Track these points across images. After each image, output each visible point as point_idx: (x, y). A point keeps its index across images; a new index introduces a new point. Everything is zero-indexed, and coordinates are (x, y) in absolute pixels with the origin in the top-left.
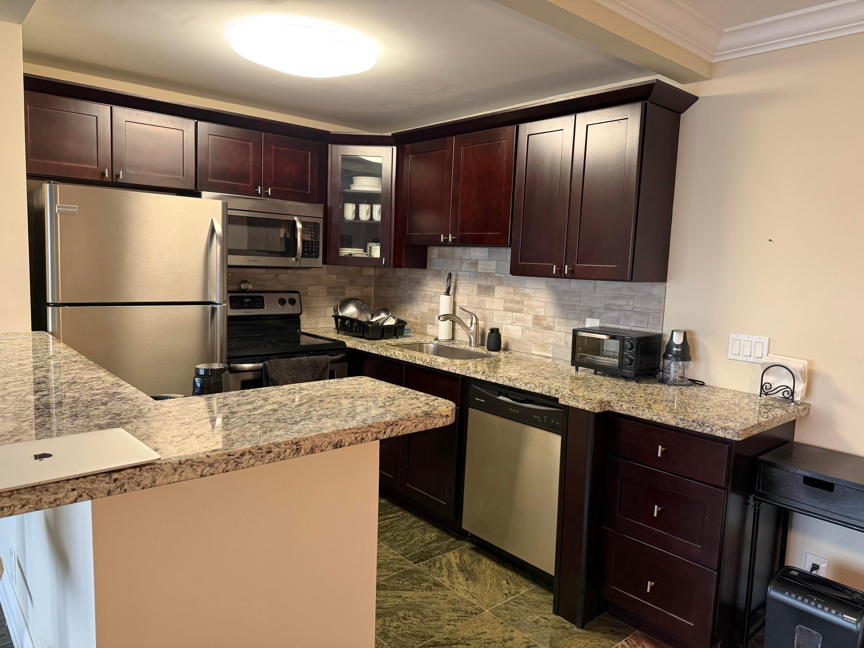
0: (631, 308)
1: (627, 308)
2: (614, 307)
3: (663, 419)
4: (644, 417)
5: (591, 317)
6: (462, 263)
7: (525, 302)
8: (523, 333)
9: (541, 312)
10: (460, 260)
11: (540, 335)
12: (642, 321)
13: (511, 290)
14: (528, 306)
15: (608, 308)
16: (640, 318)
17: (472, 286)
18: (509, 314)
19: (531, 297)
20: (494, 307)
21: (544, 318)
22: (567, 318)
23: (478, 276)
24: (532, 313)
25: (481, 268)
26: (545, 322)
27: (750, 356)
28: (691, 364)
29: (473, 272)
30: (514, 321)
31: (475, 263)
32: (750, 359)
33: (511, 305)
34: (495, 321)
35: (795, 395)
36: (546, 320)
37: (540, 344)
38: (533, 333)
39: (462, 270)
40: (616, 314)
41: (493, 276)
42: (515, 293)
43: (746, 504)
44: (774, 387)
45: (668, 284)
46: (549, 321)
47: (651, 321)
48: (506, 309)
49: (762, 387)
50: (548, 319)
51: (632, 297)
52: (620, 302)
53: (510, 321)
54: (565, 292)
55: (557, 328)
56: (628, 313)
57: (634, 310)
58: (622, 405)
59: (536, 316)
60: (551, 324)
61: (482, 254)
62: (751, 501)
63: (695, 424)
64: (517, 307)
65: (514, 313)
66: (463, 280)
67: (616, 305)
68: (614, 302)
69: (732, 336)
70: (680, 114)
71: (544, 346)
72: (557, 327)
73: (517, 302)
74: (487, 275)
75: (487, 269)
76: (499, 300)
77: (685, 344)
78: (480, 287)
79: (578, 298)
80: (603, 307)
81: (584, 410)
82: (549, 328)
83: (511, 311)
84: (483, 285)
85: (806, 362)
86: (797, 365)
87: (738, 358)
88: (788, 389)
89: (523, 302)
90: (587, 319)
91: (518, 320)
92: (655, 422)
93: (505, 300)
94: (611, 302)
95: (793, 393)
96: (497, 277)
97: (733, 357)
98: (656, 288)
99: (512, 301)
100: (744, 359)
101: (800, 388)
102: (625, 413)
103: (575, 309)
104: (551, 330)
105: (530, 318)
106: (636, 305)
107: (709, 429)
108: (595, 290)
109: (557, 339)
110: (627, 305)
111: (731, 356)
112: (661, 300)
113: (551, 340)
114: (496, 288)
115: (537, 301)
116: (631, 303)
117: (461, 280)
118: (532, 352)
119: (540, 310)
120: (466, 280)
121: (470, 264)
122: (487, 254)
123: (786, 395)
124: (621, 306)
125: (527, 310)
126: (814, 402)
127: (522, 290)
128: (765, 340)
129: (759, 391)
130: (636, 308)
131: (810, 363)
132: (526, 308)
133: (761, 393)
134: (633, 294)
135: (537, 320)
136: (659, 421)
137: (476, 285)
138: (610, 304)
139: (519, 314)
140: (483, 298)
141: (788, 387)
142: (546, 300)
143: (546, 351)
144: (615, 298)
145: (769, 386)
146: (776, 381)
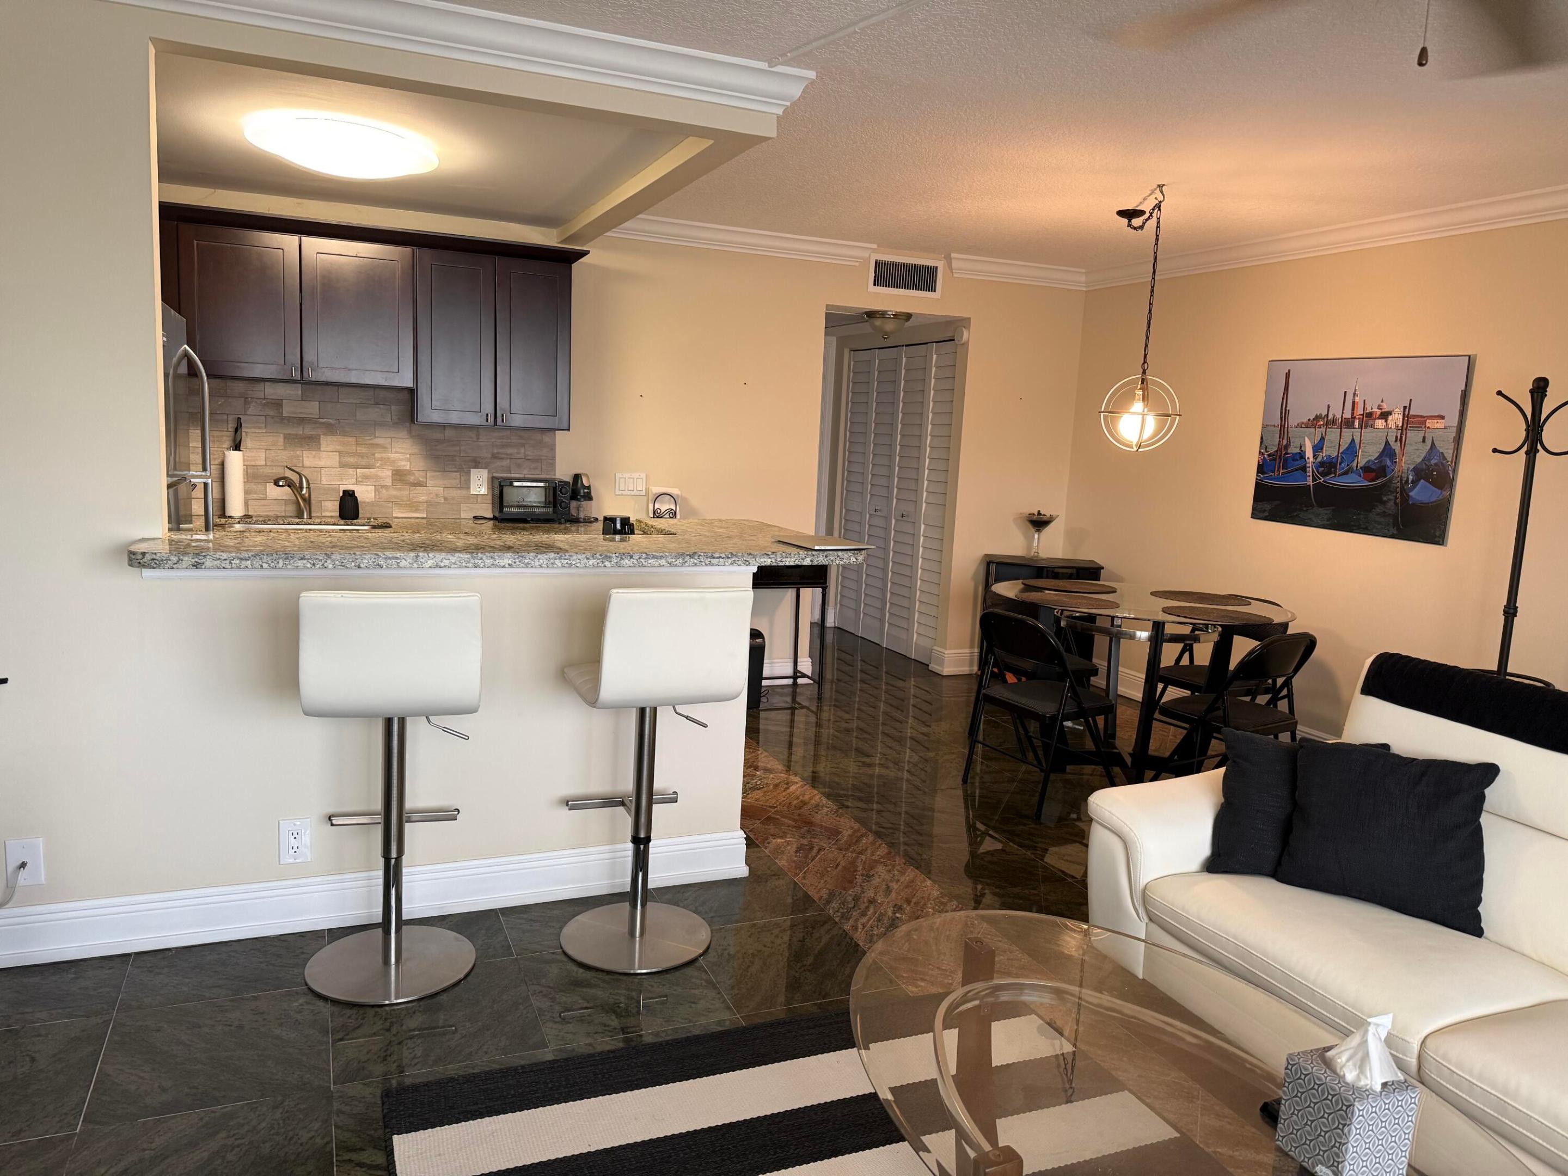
0: (522, 456)
1: (518, 456)
2: (503, 456)
5: (476, 467)
6: (247, 402)
7: (376, 455)
8: (377, 493)
9: (405, 465)
10: (243, 399)
11: (406, 493)
12: (535, 468)
13: (352, 440)
14: (381, 459)
15: (495, 457)
16: (533, 465)
17: (273, 436)
18: (351, 471)
19: (386, 448)
20: (322, 463)
21: (410, 472)
22: (444, 471)
23: (286, 421)
24: (390, 468)
25: (287, 410)
26: (412, 478)
27: (633, 491)
28: (594, 503)
29: (273, 417)
30: (360, 479)
31: (278, 404)
32: (633, 493)
33: (352, 460)
34: (324, 482)
35: (677, 514)
36: (414, 475)
37: (406, 504)
38: (394, 492)
39: (249, 413)
40: (506, 463)
41: (316, 423)
42: (358, 444)
44: (662, 511)
46: (419, 476)
48: (343, 465)
49: (654, 513)
50: (417, 474)
51: (523, 445)
52: (509, 451)
53: (354, 481)
54: (438, 441)
55: (430, 483)
56: (519, 461)
57: (527, 458)
59: (397, 471)
60: (421, 479)
61: (288, 392)
64: (363, 462)
65: (358, 470)
66: (254, 427)
67: (507, 454)
68: (505, 451)
69: (618, 475)
71: (413, 506)
72: (432, 482)
73: (362, 456)
74: (302, 421)
75: (301, 413)
76: (331, 453)
78: (287, 437)
79: (458, 448)
80: (490, 456)
82: (419, 484)
83: (354, 468)
84: (296, 435)
85: (680, 490)
86: (675, 491)
87: (624, 493)
89: (374, 454)
90: (472, 470)
91: (366, 477)
93: (340, 453)
94: (500, 451)
95: (675, 513)
96: (323, 423)
97: (620, 493)
98: (546, 436)
99: (355, 454)
100: (629, 493)
103: (454, 460)
104: (421, 486)
105: (386, 474)
108: (478, 438)
109: (432, 496)
110: (518, 453)
111: (617, 492)
112: (552, 448)
113: (423, 498)
114: (321, 439)
115: (397, 452)
116: (522, 450)
117: (247, 428)
118: (395, 515)
119: (403, 463)
120: (259, 428)
121: (265, 405)
122: (300, 392)
123: (671, 515)
124: (511, 454)
125: (382, 465)
127: (370, 440)
128: (643, 476)
129: (651, 515)
130: (528, 455)
132: (380, 462)
133: (653, 517)
134: (523, 441)
135: (399, 476)
137: (282, 435)
138: (498, 453)
139: (368, 470)
140: (298, 453)
141: (672, 510)
142: (410, 451)
143: (417, 510)
144: (504, 446)
145: (659, 511)
146: (663, 506)
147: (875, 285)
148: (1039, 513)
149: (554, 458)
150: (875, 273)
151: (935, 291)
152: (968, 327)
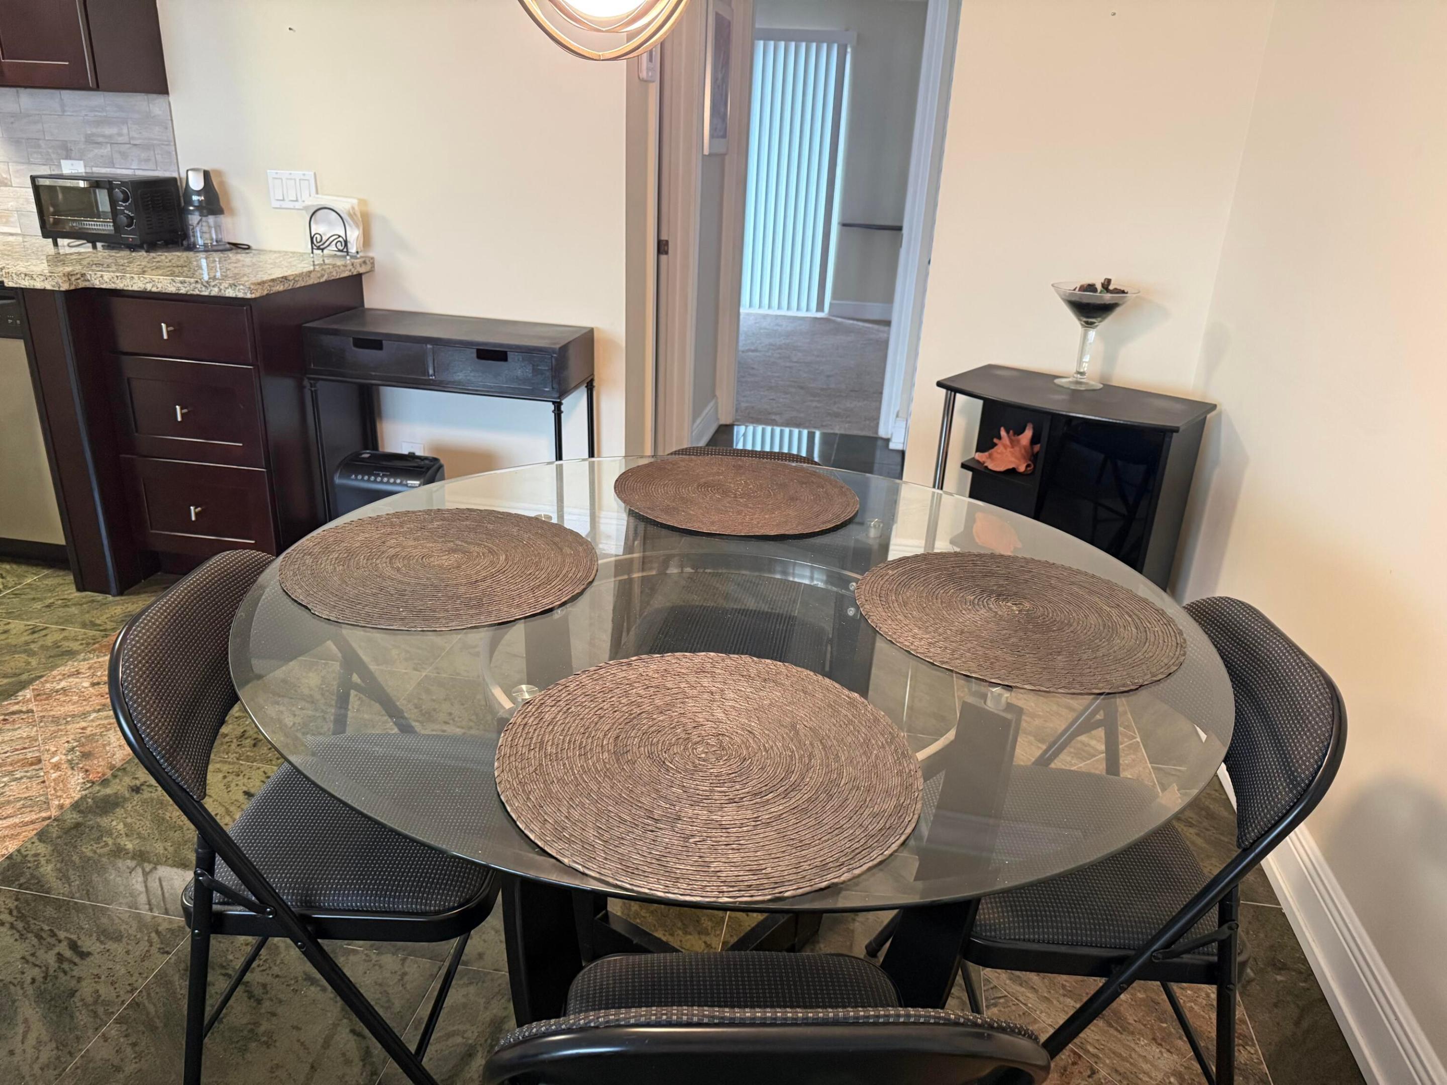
0: (124, 139)
1: (121, 139)
2: (101, 139)
3: (160, 286)
4: (135, 288)
5: (68, 158)
12: (147, 160)
15: (91, 140)
16: (144, 155)
22: (29, 163)
27: (294, 200)
28: (224, 220)
32: (294, 204)
35: (349, 245)
40: (106, 150)
44: (324, 239)
45: (172, 97)
46: (1, 170)
47: (159, 157)
49: (312, 238)
51: (124, 121)
52: (108, 131)
54: (13, 115)
55: (14, 180)
56: (124, 148)
57: (132, 142)
58: (102, 276)
60: (4, 176)
62: (306, 383)
63: (199, 286)
67: (104, 136)
68: (98, 130)
69: (271, 173)
72: (18, 180)
79: (39, 126)
80: (83, 139)
81: (44, 291)
82: (2, 183)
85: (355, 201)
86: (344, 204)
87: (283, 204)
88: (340, 239)
90: (63, 162)
92: (150, 292)
94: (94, 130)
95: (346, 242)
97: (277, 204)
98: (154, 105)
100: (291, 205)
101: (353, 235)
102: (108, 287)
103: (39, 146)
104: (6, 185)
106: (133, 134)
107: (216, 289)
108: (64, 111)
109: (21, 200)
110: (120, 135)
111: (273, 204)
112: (168, 124)
113: (11, 204)
116: (125, 130)
123: (339, 246)
124: (110, 137)
126: (376, 253)
128: (310, 176)
129: (311, 246)
130: (133, 138)
131: (362, 202)
133: (312, 248)
134: (124, 115)
136: (154, 289)
138: (92, 135)
141: (340, 236)
143: (10, 223)
144: (99, 123)
145: (319, 238)
146: (326, 229)
148: (1106, 285)
149: (171, 143)
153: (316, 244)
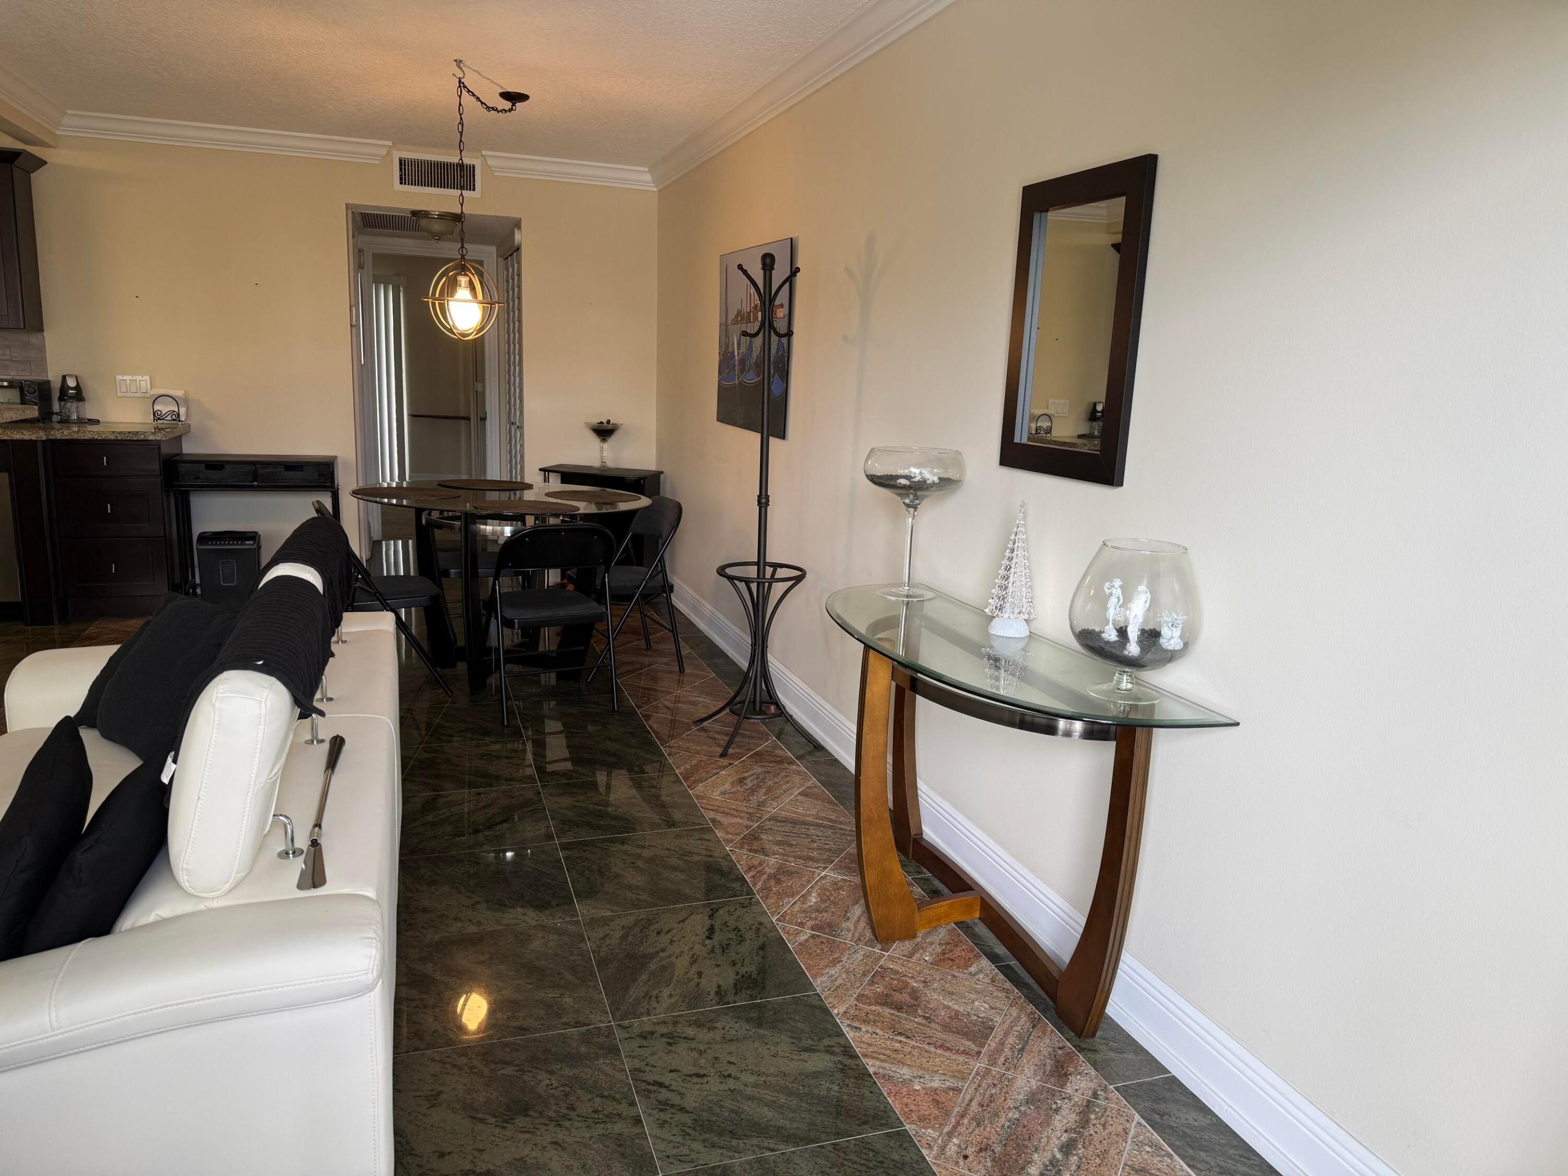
0: (9, 357)
1: (4, 357)
3: (104, 436)
4: (86, 438)
12: (26, 370)
16: (21, 367)
27: (137, 392)
28: (85, 404)
32: (137, 395)
35: (180, 417)
43: (168, 496)
44: (163, 413)
45: (46, 334)
47: (32, 370)
49: (154, 414)
51: (9, 347)
57: (13, 359)
58: (63, 432)
62: (172, 494)
63: (131, 435)
69: (118, 378)
70: (30, 173)
77: (78, 388)
81: (31, 441)
85: (184, 392)
86: (178, 393)
87: (126, 395)
88: (175, 413)
92: (97, 440)
95: (179, 415)
97: (123, 395)
98: (34, 339)
100: (133, 395)
101: (183, 411)
102: (67, 438)
106: (14, 354)
107: (142, 436)
111: (119, 394)
112: (42, 349)
116: (8, 352)
123: (174, 417)
126: (193, 422)
128: (148, 378)
129: (152, 418)
130: (14, 357)
131: (187, 392)
133: (154, 419)
134: (9, 343)
136: (100, 438)
141: (174, 411)
145: (159, 413)
146: (164, 408)
147: (401, 183)
148: (608, 422)
149: (44, 359)
150: (401, 169)
151: (474, 190)
152: (519, 228)
153: (157, 416)
